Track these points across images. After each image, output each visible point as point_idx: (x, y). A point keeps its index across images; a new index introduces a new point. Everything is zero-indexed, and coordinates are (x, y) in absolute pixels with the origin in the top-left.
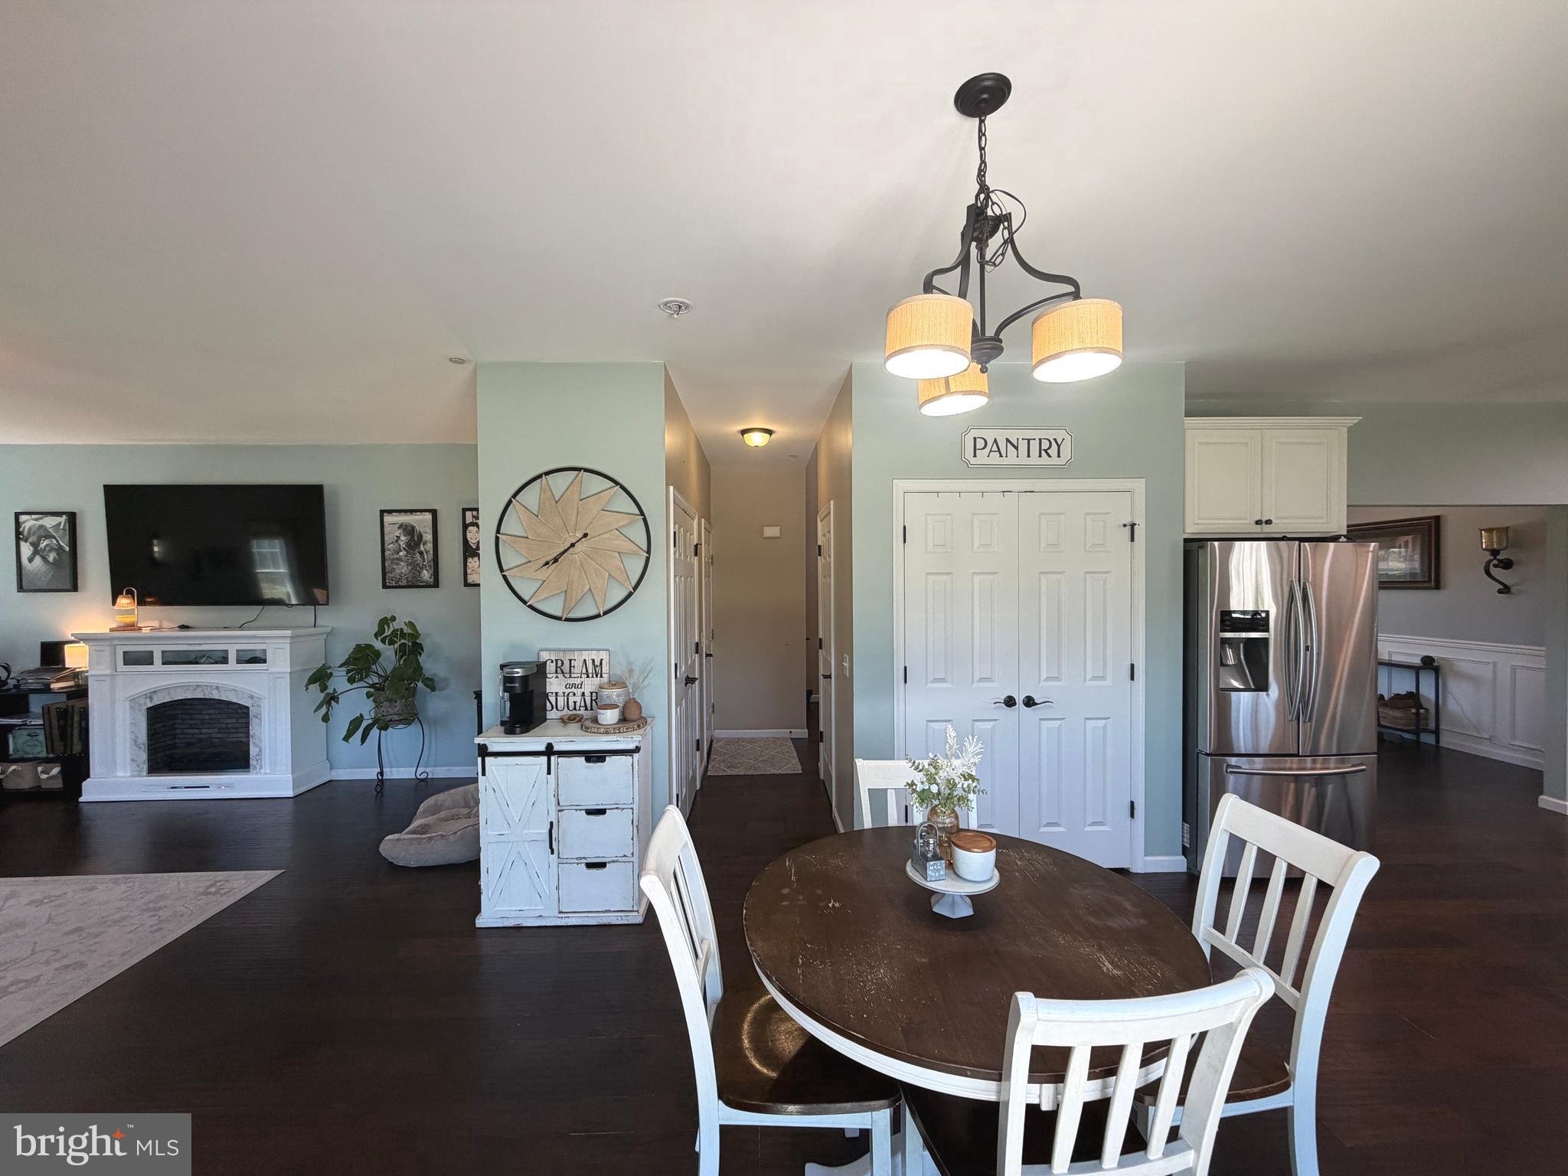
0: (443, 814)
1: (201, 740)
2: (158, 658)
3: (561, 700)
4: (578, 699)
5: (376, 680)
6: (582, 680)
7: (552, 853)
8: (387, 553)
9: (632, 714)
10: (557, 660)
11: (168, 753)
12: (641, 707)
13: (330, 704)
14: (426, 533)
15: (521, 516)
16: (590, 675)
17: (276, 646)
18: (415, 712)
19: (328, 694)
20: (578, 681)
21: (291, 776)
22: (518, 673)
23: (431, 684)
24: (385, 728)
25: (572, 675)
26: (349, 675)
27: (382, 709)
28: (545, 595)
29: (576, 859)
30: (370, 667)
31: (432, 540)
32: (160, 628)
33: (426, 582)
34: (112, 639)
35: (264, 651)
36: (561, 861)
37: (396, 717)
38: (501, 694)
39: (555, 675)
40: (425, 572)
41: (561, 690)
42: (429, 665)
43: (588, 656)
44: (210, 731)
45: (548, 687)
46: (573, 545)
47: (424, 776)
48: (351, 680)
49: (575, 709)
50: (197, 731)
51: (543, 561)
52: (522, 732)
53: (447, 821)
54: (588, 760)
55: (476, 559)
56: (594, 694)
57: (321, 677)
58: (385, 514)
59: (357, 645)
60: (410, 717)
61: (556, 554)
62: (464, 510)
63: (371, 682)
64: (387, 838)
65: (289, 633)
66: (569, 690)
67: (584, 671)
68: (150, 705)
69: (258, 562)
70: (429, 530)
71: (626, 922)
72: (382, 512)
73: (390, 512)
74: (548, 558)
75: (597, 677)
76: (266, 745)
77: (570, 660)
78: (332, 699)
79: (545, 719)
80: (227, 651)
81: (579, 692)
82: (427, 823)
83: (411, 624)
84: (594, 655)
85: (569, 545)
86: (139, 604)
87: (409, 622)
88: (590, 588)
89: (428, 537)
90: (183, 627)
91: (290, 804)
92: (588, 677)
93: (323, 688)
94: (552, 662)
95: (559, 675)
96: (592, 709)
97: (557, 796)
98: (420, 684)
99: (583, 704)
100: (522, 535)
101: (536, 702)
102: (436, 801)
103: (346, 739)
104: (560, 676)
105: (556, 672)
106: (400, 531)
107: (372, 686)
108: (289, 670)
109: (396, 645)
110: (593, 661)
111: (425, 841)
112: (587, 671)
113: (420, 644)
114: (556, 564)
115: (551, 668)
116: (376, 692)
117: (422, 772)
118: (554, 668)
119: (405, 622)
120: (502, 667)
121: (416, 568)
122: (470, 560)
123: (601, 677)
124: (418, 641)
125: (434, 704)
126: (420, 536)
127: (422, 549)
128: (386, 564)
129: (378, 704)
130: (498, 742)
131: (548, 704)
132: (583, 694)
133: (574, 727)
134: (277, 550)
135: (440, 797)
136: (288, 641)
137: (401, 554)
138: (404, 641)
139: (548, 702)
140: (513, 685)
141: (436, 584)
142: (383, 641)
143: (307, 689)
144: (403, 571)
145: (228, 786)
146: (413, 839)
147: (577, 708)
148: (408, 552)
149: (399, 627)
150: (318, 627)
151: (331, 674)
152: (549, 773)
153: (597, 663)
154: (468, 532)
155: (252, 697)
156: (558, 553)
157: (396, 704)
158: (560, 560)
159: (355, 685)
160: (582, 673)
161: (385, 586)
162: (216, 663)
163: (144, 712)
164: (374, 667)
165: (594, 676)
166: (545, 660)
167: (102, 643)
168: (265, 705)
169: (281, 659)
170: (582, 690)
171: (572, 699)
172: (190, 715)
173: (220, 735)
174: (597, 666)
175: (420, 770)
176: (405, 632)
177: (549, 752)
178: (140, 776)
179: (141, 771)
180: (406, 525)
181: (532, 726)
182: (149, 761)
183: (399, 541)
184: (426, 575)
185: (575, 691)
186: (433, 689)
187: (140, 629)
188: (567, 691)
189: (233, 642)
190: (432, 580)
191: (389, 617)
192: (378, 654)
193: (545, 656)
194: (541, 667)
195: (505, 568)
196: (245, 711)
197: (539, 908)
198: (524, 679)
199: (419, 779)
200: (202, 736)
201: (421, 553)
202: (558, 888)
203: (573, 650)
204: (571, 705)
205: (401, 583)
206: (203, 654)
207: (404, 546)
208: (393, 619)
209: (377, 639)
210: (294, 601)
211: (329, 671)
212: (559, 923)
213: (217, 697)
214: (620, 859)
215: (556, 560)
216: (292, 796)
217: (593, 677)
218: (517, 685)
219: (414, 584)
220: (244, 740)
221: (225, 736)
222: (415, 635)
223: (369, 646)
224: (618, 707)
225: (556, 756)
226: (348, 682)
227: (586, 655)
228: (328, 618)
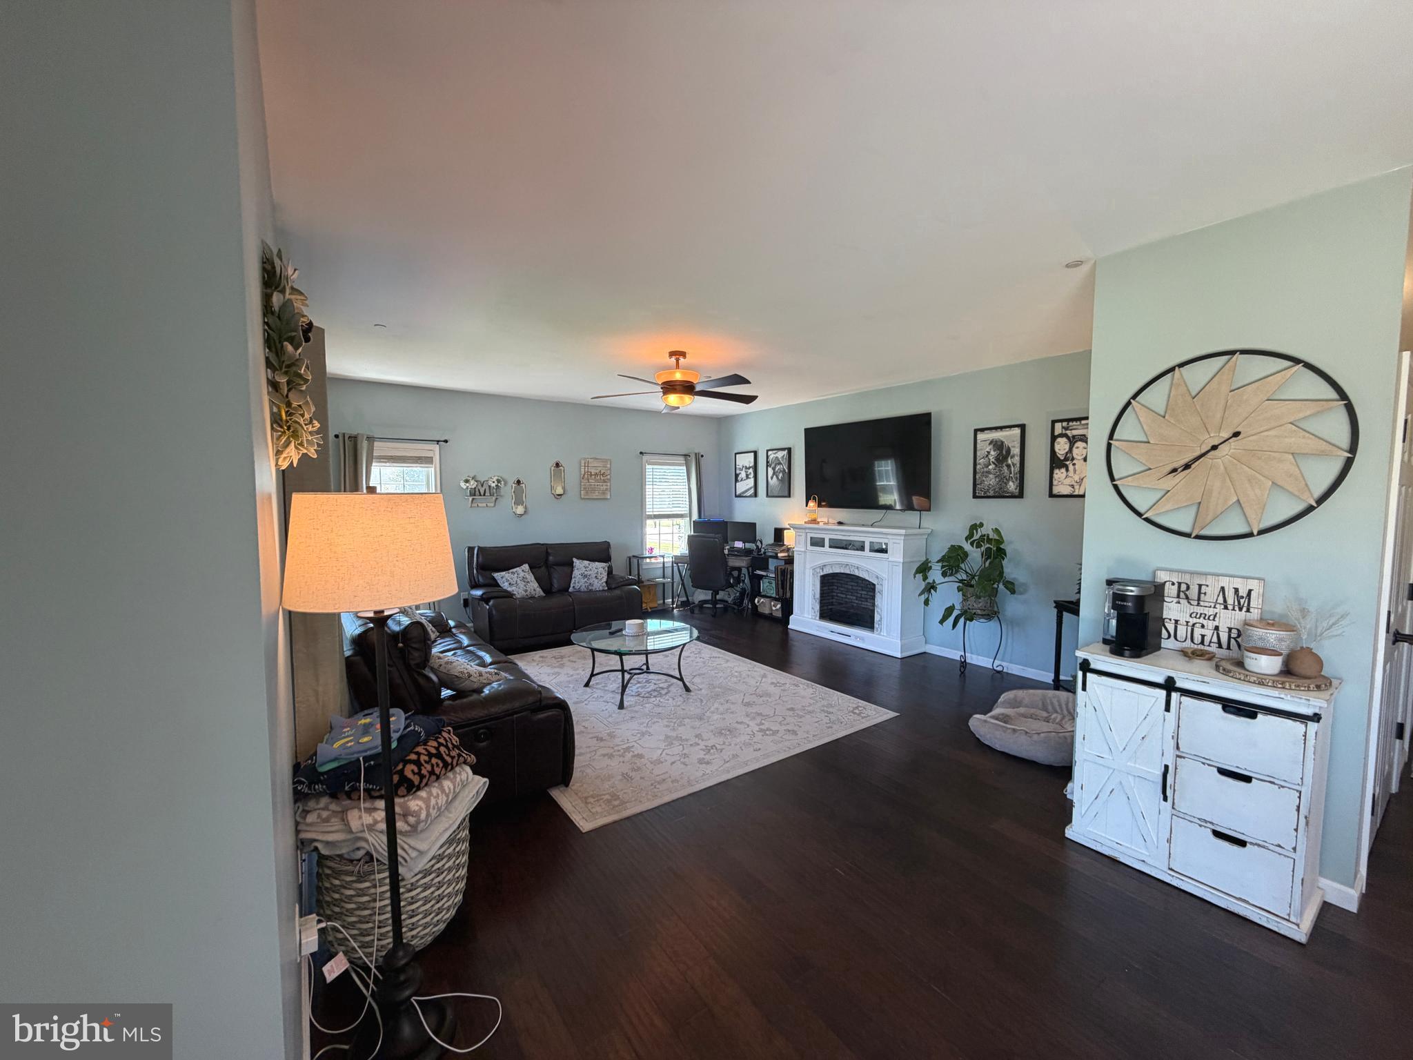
0: (1022, 710)
1: (846, 602)
2: (827, 543)
3: (1182, 631)
4: (1208, 633)
5: (964, 577)
6: (1216, 610)
7: (1165, 799)
8: (978, 467)
9: (1303, 666)
10: (1180, 584)
11: (830, 607)
12: (1322, 662)
13: (930, 592)
14: (1014, 447)
15: (1141, 419)
16: (1230, 607)
17: (894, 541)
18: (996, 609)
19: (929, 583)
20: (1211, 612)
21: (899, 641)
22: (1132, 591)
23: (1011, 587)
24: (971, 620)
25: (1202, 603)
26: (943, 569)
27: (969, 602)
28: (1169, 506)
29: (1199, 819)
30: (958, 566)
31: (1019, 453)
32: (827, 523)
33: (1012, 493)
34: (805, 529)
35: (886, 544)
36: (1175, 813)
37: (979, 612)
38: (1106, 610)
39: (1176, 600)
40: (1011, 483)
41: (1183, 618)
42: (1010, 570)
43: (1229, 584)
44: (851, 597)
45: (1165, 613)
46: (1214, 448)
47: (999, 669)
48: (944, 574)
49: (1202, 643)
50: (844, 596)
51: (1169, 468)
52: (1133, 656)
53: (1025, 717)
54: (1225, 709)
55: (1063, 470)
56: (1234, 631)
57: (924, 569)
58: (978, 432)
59: (952, 546)
60: (991, 614)
61: (1187, 460)
62: (1054, 422)
63: (960, 578)
64: (975, 716)
65: (903, 532)
66: (1195, 620)
67: (1221, 600)
68: (822, 574)
69: (877, 478)
70: (1018, 445)
71: (1276, 929)
72: (976, 431)
73: (982, 430)
74: (1176, 465)
75: (1240, 609)
76: (884, 614)
77: (1200, 586)
78: (931, 587)
79: (1158, 647)
80: (864, 542)
81: (1211, 625)
82: (1008, 714)
83: (997, 531)
84: (1238, 583)
85: (1209, 448)
86: (818, 507)
87: (996, 529)
88: (1238, 500)
89: (1016, 451)
90: (840, 523)
91: (898, 665)
92: (1226, 608)
93: (925, 578)
94: (1173, 584)
95: (1181, 601)
96: (1229, 648)
97: (1176, 738)
98: (1001, 586)
99: (1215, 639)
100: (1141, 439)
101: (1151, 626)
102: (1016, 696)
103: (942, 622)
104: (1184, 602)
105: (1178, 596)
106: (991, 446)
107: (961, 581)
108: (902, 561)
109: (983, 548)
110: (1236, 590)
111: (1009, 731)
112: (1225, 601)
113: (1004, 549)
114: (1189, 470)
115: (1170, 591)
116: (965, 586)
117: (998, 664)
118: (1176, 592)
119: (992, 529)
120: (1110, 583)
121: (1003, 480)
122: (1056, 471)
123: (1248, 610)
124: (1001, 546)
125: (1012, 606)
126: (1009, 451)
127: (1010, 462)
128: (977, 477)
129: (965, 598)
130: (1103, 660)
131: (1164, 631)
132: (1217, 628)
133: (1199, 664)
134: (890, 468)
135: (1020, 693)
136: (903, 538)
137: (990, 467)
138: (990, 546)
139: (1163, 629)
140: (1125, 604)
141: (1020, 495)
142: (972, 544)
143: (915, 577)
144: (991, 483)
145: (862, 639)
146: (999, 725)
147: (1206, 642)
148: (996, 466)
149: (986, 533)
150: (923, 528)
151: (931, 567)
152: (1167, 709)
153: (1243, 592)
154: (1056, 444)
155: (877, 577)
156: (1192, 458)
157: (980, 601)
158: (1193, 466)
159: (947, 579)
160: (1216, 603)
161: (975, 496)
162: (857, 550)
163: (819, 578)
164: (962, 566)
165: (1237, 608)
166: (1163, 581)
167: (801, 531)
168: (885, 584)
169: (896, 554)
170: (1216, 623)
171: (1198, 632)
172: (841, 584)
173: (857, 602)
174: (1242, 597)
175: (997, 662)
176: (990, 537)
177: (1169, 686)
178: (815, 619)
179: (816, 616)
180: (996, 441)
181: (1144, 652)
182: (820, 610)
183: (989, 456)
184: (1012, 486)
185: (1205, 622)
186: (1013, 592)
187: (818, 523)
188: (1192, 621)
189: (868, 536)
190: (1017, 490)
191: (978, 523)
192: (966, 555)
193: (1162, 577)
194: (1159, 589)
195: (1116, 476)
196: (872, 587)
197: (1143, 853)
198: (1140, 600)
199: (995, 670)
200: (847, 600)
201: (1008, 466)
202: (1169, 841)
203: (1206, 574)
204: (1197, 638)
205: (988, 494)
206: (848, 543)
207: (993, 460)
208: (981, 525)
209: (967, 541)
210: (898, 507)
211: (930, 565)
212: (1167, 879)
213: (857, 574)
214: (1271, 847)
215: (1187, 466)
216: (900, 657)
217: (1234, 609)
218: (1130, 604)
219: (1001, 494)
220: (871, 608)
221: (860, 602)
222: (1000, 541)
223: (960, 547)
224: (1280, 654)
225: (1179, 694)
226: (942, 575)
227: (1224, 582)
228: (930, 522)
